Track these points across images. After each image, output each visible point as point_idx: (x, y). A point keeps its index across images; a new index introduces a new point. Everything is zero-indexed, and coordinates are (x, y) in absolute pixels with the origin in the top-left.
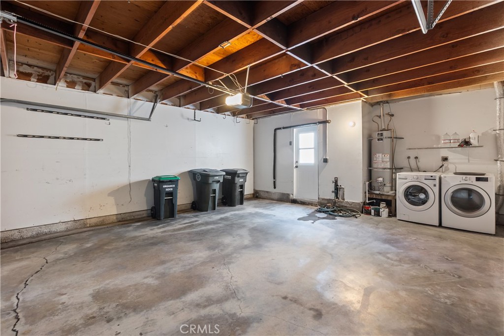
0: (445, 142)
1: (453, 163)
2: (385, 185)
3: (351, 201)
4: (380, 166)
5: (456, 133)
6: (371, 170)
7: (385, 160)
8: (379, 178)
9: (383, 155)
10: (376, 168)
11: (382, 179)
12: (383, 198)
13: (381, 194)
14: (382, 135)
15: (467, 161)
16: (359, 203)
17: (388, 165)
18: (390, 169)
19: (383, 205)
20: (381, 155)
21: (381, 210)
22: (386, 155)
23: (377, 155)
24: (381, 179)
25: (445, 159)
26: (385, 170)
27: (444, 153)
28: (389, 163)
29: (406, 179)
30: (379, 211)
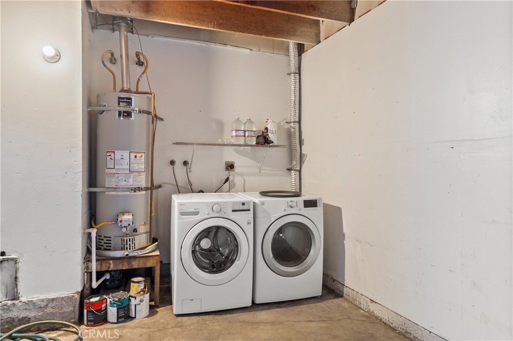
0: (238, 134)
1: (241, 175)
2: (135, 230)
3: (42, 297)
4: (123, 184)
5: (250, 119)
6: (95, 193)
7: (135, 167)
8: (123, 213)
9: (133, 155)
10: (115, 189)
11: (130, 217)
12: (135, 265)
13: (131, 257)
14: (129, 101)
15: (258, 170)
16: (71, 298)
17: (142, 181)
18: (146, 189)
19: (137, 286)
20: (126, 154)
21: (133, 302)
22: (139, 155)
23: (118, 154)
24: (127, 217)
25: (230, 167)
26: (138, 193)
27: (230, 155)
28: (143, 176)
29: (197, 213)
30: (129, 306)
